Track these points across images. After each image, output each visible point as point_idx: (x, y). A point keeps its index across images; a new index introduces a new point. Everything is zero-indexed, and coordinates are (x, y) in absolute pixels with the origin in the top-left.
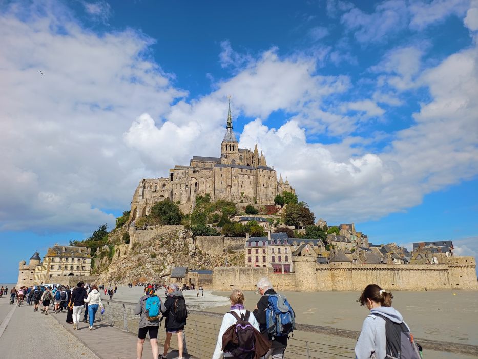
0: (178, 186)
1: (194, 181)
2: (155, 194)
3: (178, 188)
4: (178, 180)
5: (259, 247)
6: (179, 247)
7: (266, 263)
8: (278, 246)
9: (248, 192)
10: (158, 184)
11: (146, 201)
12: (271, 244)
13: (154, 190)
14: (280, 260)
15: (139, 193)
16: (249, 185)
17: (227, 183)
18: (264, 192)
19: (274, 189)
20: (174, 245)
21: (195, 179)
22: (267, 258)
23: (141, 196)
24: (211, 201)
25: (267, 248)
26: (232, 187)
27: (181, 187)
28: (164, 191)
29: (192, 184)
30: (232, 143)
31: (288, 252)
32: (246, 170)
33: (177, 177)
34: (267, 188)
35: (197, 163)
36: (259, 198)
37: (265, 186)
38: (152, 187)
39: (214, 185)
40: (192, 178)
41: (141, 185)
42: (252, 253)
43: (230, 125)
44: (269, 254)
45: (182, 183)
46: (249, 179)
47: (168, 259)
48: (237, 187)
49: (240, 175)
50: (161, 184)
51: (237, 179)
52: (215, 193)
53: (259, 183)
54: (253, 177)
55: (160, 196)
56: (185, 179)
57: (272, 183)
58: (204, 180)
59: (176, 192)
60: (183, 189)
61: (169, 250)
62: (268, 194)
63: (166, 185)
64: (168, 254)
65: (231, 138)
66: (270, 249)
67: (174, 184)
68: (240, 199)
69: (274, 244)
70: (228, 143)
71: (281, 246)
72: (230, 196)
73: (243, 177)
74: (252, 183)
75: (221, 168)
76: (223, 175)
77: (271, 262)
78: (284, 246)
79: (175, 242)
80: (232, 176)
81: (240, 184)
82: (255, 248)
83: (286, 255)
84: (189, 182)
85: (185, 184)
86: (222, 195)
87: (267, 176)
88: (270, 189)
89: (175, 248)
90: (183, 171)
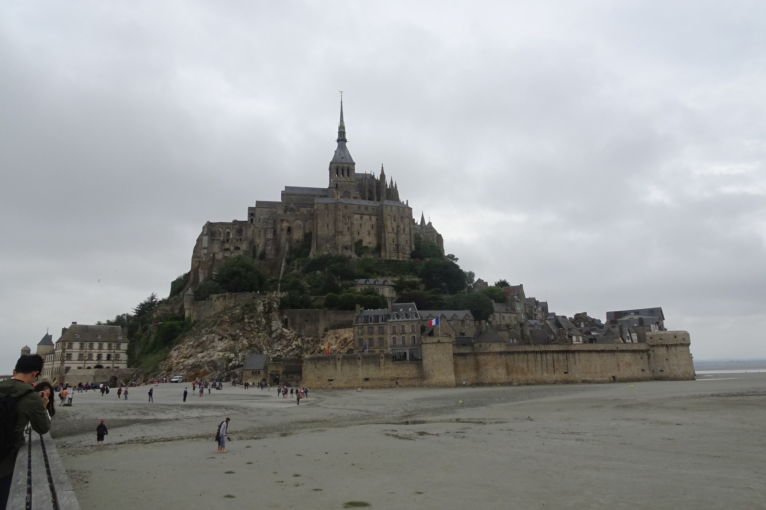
1: (285, 225)
2: (227, 246)
3: (262, 236)
4: (261, 223)
5: (374, 325)
6: (257, 326)
7: (385, 347)
8: (401, 323)
9: (368, 241)
10: (230, 230)
11: (214, 256)
12: (391, 320)
13: (226, 238)
14: (404, 342)
15: (202, 244)
16: (371, 230)
17: (337, 227)
18: (393, 241)
19: (408, 236)
20: (249, 323)
21: (288, 221)
22: (385, 339)
23: (205, 248)
24: (311, 256)
25: (386, 325)
26: (345, 233)
27: (265, 233)
28: (241, 240)
29: (282, 230)
30: (346, 165)
31: (416, 331)
32: (366, 207)
33: (259, 219)
34: (397, 234)
35: (291, 196)
36: (386, 249)
37: (395, 231)
38: (222, 235)
39: (317, 230)
40: (282, 220)
41: (205, 232)
42: (364, 334)
43: (342, 136)
44: (388, 334)
45: (267, 228)
46: (370, 220)
47: (241, 344)
48: (352, 234)
49: (357, 215)
50: (236, 230)
51: (351, 220)
52: (317, 243)
53: (386, 227)
54: (376, 217)
55: (234, 247)
56: (272, 221)
57: (406, 227)
58: (301, 223)
59: (258, 243)
60: (268, 237)
61: (243, 329)
62: (399, 243)
63: (243, 231)
64: (240, 336)
65: (344, 157)
66: (389, 327)
67: (255, 229)
68: (356, 252)
69: (396, 320)
70: (339, 165)
71: (405, 322)
72: (340, 247)
73: (361, 218)
74: (375, 227)
75: (326, 204)
76: (330, 216)
77: (391, 346)
78: (409, 322)
79: (252, 317)
80: (343, 217)
81: (355, 229)
82: (368, 326)
83: (413, 335)
84: (279, 226)
85: (272, 230)
86: (328, 246)
87: (397, 216)
88: (403, 236)
89: (251, 327)
90: (269, 210)
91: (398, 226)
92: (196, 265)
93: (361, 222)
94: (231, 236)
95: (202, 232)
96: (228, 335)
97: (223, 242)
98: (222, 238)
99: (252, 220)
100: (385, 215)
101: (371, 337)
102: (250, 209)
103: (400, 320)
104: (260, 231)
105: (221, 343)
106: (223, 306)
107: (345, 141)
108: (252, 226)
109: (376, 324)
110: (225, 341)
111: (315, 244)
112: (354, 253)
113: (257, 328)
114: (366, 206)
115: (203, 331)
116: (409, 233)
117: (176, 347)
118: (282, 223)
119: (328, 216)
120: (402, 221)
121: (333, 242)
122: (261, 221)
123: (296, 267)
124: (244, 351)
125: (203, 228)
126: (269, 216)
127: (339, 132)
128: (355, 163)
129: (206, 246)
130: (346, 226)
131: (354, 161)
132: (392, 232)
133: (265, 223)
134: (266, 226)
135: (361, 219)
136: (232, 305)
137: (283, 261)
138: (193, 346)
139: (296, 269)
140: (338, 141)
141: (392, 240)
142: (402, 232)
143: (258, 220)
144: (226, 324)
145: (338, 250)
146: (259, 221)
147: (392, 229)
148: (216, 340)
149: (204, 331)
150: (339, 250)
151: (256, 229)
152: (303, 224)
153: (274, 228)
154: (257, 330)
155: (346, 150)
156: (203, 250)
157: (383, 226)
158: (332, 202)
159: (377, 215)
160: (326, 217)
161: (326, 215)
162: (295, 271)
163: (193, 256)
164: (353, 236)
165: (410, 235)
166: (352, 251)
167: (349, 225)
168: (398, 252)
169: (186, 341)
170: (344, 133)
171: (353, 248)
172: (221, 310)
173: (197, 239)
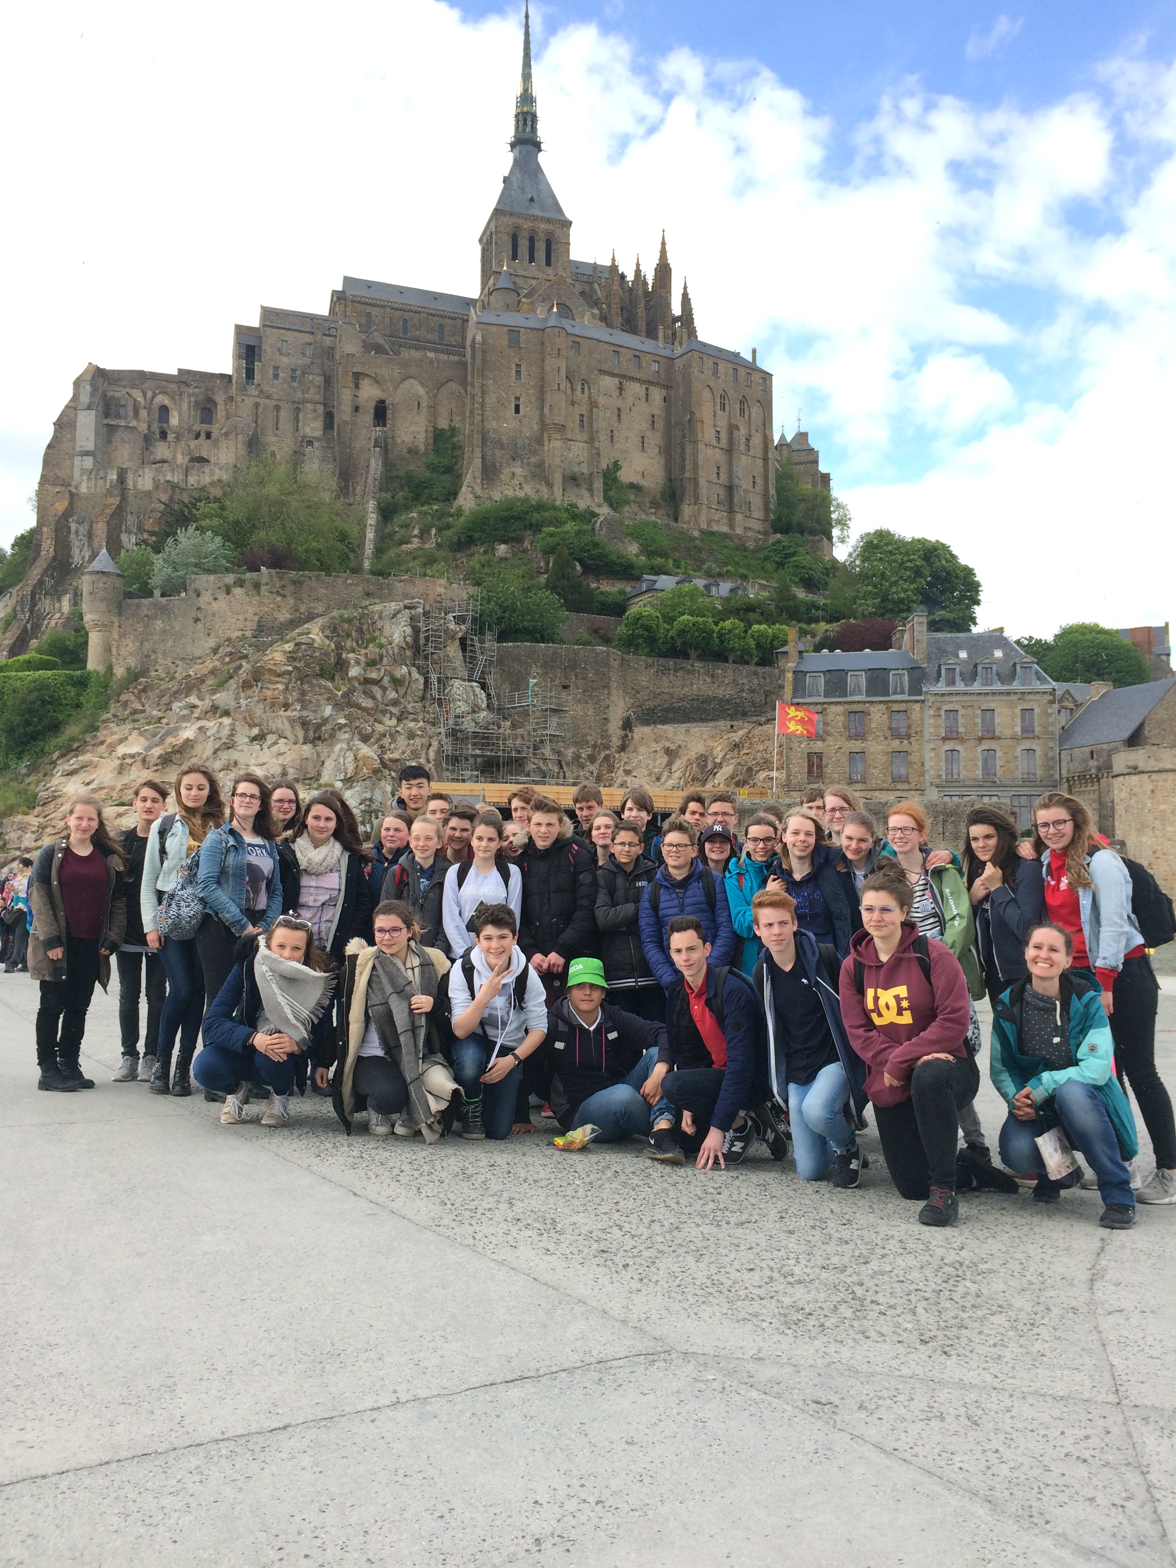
0: (283, 413)
1: (369, 393)
2: (161, 450)
3: (286, 424)
4: (280, 381)
5: (872, 703)
6: (392, 695)
7: (912, 786)
8: (982, 698)
9: (640, 469)
10: (172, 398)
11: (122, 480)
12: (941, 687)
13: (155, 427)
14: (988, 770)
15: (73, 439)
16: (649, 433)
17: (546, 411)
18: (718, 474)
19: (760, 462)
20: (367, 681)
21: (376, 381)
22: (914, 758)
23: (87, 453)
24: (466, 501)
25: (917, 707)
26: (570, 437)
27: (297, 420)
28: (208, 436)
29: (357, 409)
30: (543, 226)
31: (1038, 729)
32: (635, 356)
33: (276, 368)
34: (729, 451)
35: (368, 309)
36: (697, 497)
37: (724, 443)
38: (143, 414)
39: (482, 415)
40: (357, 376)
41: (85, 399)
42: (829, 734)
43: (528, 129)
44: (927, 737)
45: (304, 401)
46: (647, 400)
47: (350, 756)
48: (592, 440)
49: (607, 378)
50: (193, 399)
51: (590, 393)
52: (483, 458)
53: (699, 424)
54: (664, 392)
55: (187, 458)
56: (319, 380)
57: (753, 431)
58: (422, 391)
59: (274, 448)
60: (308, 431)
61: (345, 703)
62: (736, 481)
63: (215, 404)
64: (341, 727)
65: (535, 198)
66: (932, 712)
67: (261, 401)
68: (608, 500)
69: (960, 686)
70: (520, 221)
71: (997, 698)
72: (557, 479)
73: (621, 389)
74: (660, 424)
75: (514, 332)
76: (524, 373)
77: (937, 781)
78: (1015, 697)
79: (372, 663)
80: (567, 377)
81: (603, 421)
82: (846, 706)
83: (1027, 745)
84: (346, 396)
85: (321, 409)
86: (518, 471)
87: (731, 393)
88: (744, 459)
89: (374, 698)
90: (308, 338)
91: (732, 429)
92: (61, 506)
93: (619, 403)
94: (174, 421)
95: (75, 398)
96: (292, 721)
97: (148, 440)
98: (143, 427)
99: (250, 374)
100: (696, 386)
101: (856, 746)
102: (240, 330)
103: (976, 687)
104: (278, 408)
105: (261, 753)
106: (246, 620)
107: (537, 146)
108: (252, 390)
109: (881, 702)
110: (275, 743)
111: (478, 462)
112: (599, 498)
113: (395, 703)
114: (637, 353)
115: (176, 706)
116: (760, 454)
117: (74, 763)
118: (357, 386)
119: (518, 373)
120: (742, 410)
121: (533, 460)
122: (281, 375)
123: (416, 532)
124: (368, 782)
125: (77, 383)
126: (308, 361)
127: (516, 116)
128: (570, 223)
129: (90, 446)
130: (577, 410)
131: (569, 214)
132: (716, 444)
133: (295, 384)
134: (299, 395)
135: (621, 394)
136: (284, 616)
137: (371, 509)
138: (144, 761)
139: (415, 536)
140: (513, 145)
141: (716, 470)
142: (742, 448)
143: (271, 372)
144: (277, 682)
145: (550, 485)
146: (276, 376)
147: (714, 434)
148: (242, 739)
149: (181, 709)
150: (555, 488)
151: (267, 401)
152: (427, 393)
153: (325, 405)
154: (395, 710)
155: (541, 177)
156: (77, 460)
157: (690, 421)
158: (530, 324)
159: (668, 387)
160: (514, 372)
161: (514, 366)
162: (416, 543)
163: (43, 476)
164: (597, 444)
165: (766, 459)
166: (592, 495)
167: (584, 409)
168: (731, 511)
169: (109, 741)
170: (534, 117)
171: (598, 485)
172: (239, 634)
173: (55, 420)
